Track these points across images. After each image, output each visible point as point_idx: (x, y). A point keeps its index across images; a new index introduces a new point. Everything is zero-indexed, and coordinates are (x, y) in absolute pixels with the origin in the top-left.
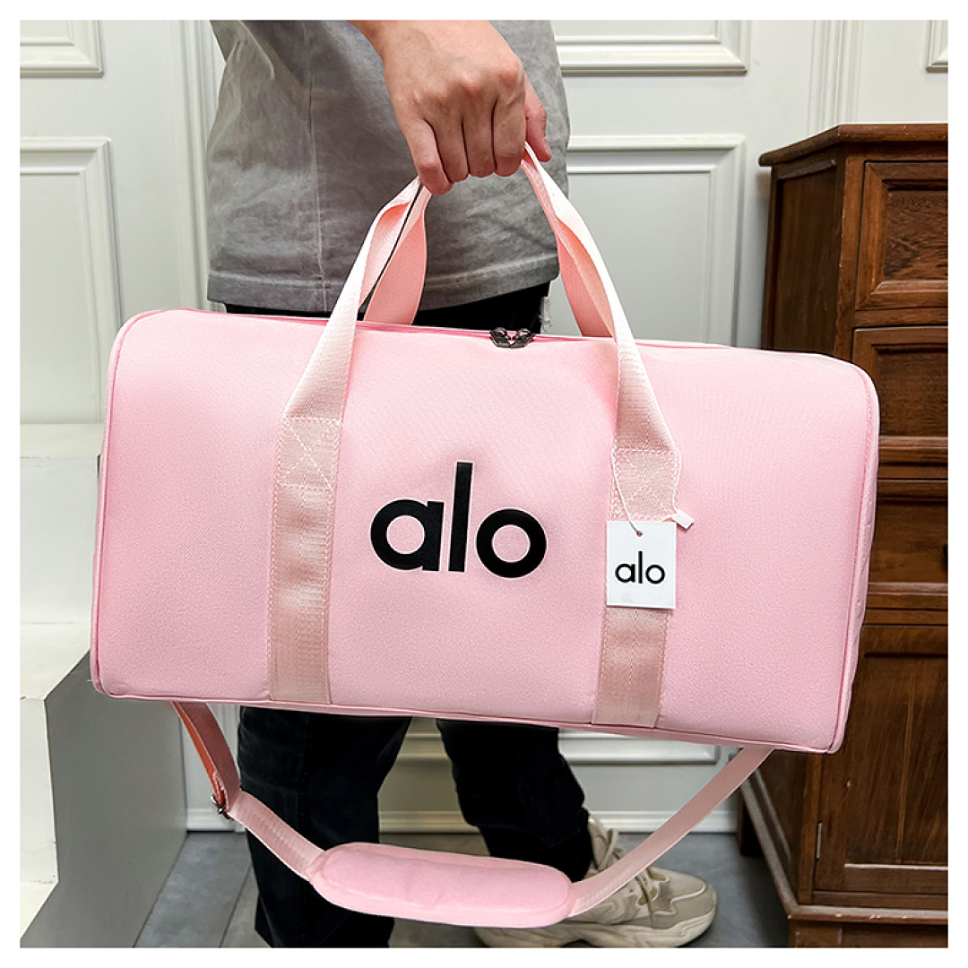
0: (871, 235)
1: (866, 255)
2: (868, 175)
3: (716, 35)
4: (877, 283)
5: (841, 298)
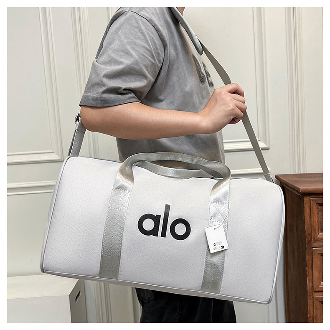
0: (315, 220)
1: (314, 226)
2: (311, 202)
3: (259, 138)
4: (318, 234)
5: (307, 238)
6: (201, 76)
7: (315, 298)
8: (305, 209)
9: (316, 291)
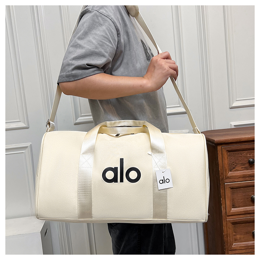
0: (225, 163)
2: (223, 149)
3: (179, 105)
4: (228, 173)
5: (220, 177)
6: (147, 56)
7: (227, 220)
8: (218, 155)
9: (228, 215)
